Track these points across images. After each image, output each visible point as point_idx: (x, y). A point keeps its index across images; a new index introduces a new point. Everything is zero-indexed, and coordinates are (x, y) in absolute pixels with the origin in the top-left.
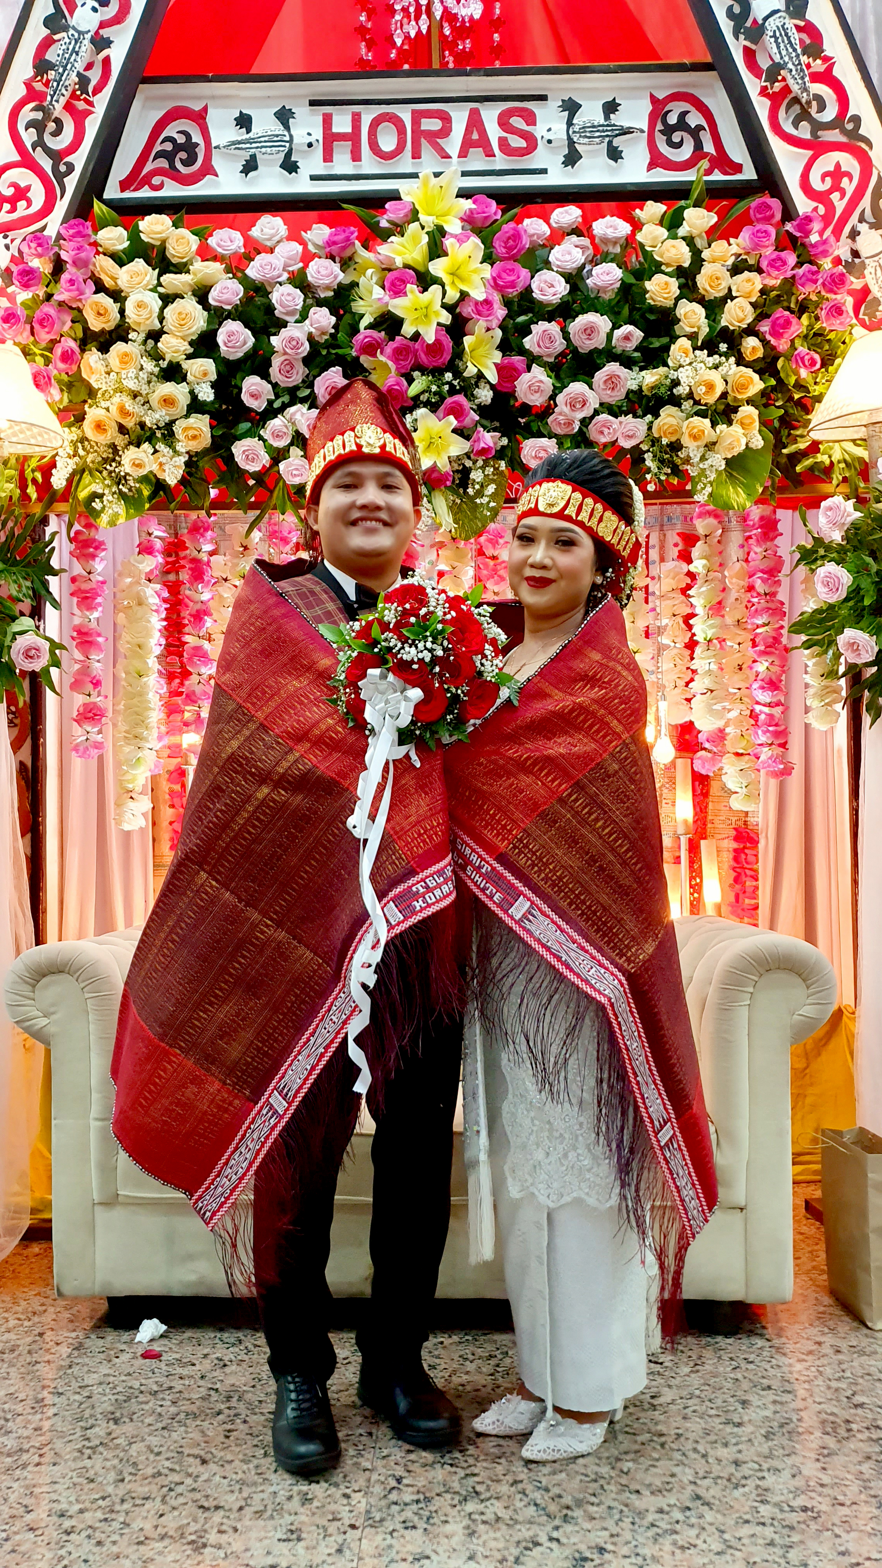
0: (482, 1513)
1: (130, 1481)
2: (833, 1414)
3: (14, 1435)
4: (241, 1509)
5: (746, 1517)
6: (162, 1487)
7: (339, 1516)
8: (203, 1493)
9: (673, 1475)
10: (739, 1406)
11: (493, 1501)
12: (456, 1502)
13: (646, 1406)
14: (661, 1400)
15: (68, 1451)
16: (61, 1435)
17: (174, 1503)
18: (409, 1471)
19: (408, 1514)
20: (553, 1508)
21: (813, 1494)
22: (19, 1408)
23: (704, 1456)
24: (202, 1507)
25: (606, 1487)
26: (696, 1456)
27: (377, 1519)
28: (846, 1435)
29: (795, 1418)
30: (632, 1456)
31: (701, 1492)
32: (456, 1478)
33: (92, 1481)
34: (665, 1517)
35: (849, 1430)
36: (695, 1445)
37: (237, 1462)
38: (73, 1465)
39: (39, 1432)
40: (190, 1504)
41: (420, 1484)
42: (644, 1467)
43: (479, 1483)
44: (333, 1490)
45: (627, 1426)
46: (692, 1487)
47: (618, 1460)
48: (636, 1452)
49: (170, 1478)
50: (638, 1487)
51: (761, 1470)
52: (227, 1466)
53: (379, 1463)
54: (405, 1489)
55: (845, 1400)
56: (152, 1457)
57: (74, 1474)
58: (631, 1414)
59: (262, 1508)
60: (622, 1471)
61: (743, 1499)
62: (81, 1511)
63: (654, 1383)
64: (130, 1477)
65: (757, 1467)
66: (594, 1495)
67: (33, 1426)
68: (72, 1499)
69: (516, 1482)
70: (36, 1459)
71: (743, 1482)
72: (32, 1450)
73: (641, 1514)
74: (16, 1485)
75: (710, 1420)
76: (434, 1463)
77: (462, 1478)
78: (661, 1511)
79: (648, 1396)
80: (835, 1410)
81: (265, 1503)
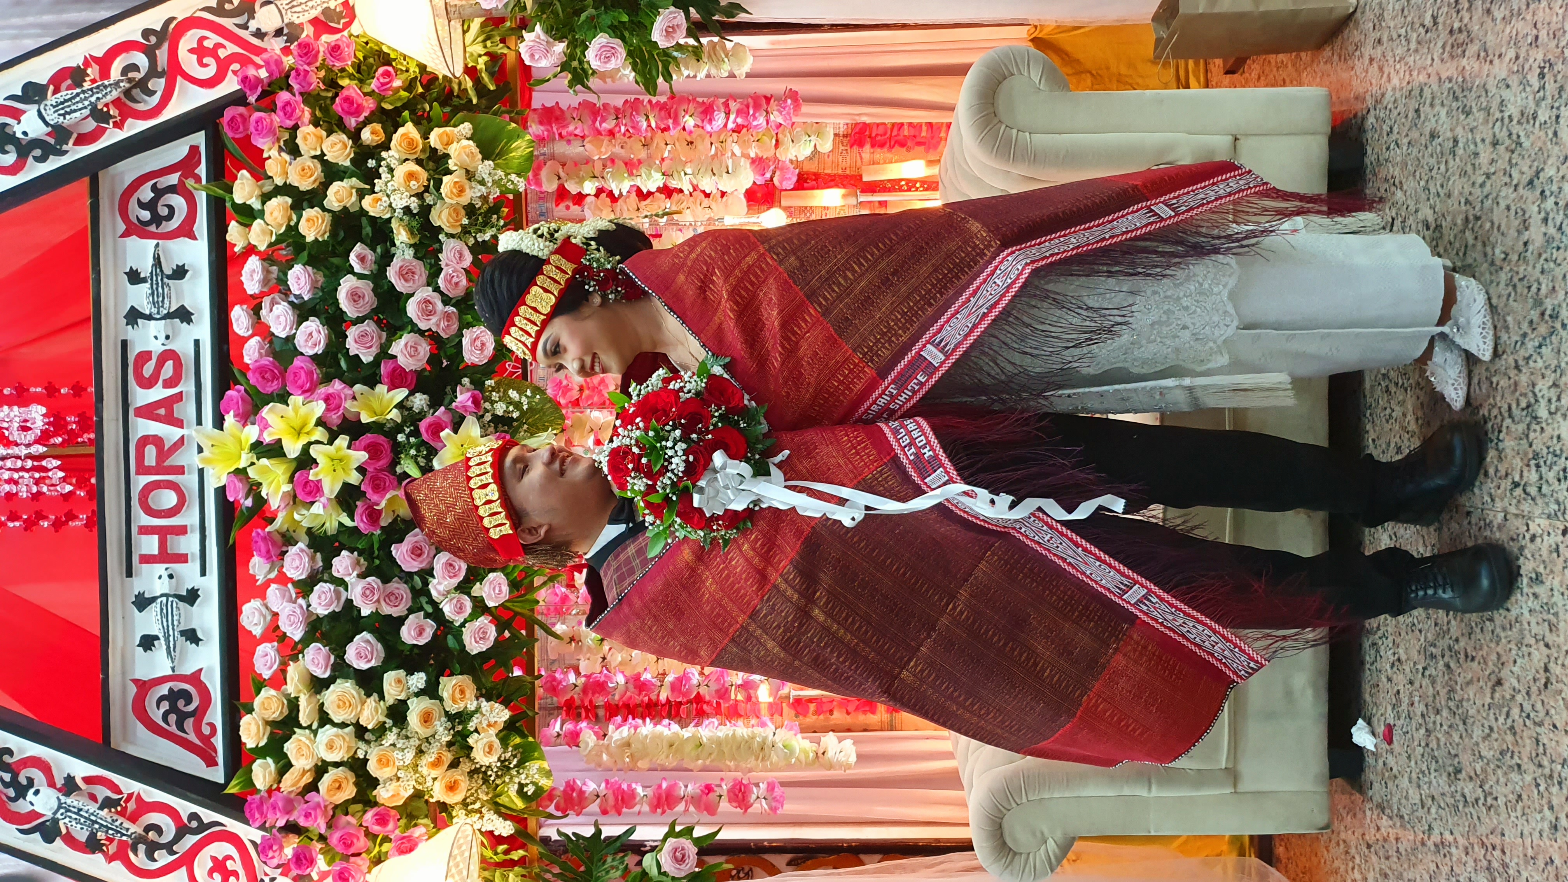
0: (1550, 401)
1: (1520, 758)
2: (1444, 47)
3: (1473, 875)
4: (1547, 646)
5: (1550, 135)
6: (1525, 725)
7: (1554, 546)
8: (1532, 683)
9: (1508, 208)
10: (1437, 141)
11: (1537, 390)
12: (1538, 428)
13: (1437, 234)
14: (1431, 219)
15: (1489, 821)
16: (1473, 828)
17: (1542, 714)
18: (1507, 475)
19: (1551, 476)
20: (1543, 329)
21: (1527, 67)
22: (1445, 870)
23: (1488, 176)
24: (1546, 686)
25: (1521, 276)
26: (1488, 184)
27: (1556, 507)
28: (1465, 33)
29: (1448, 85)
30: (1489, 250)
31: (1526, 179)
32: (1513, 427)
33: (1520, 796)
34: (1551, 216)
35: (1460, 30)
36: (1477, 185)
37: (1499, 649)
38: (1504, 815)
39: (1470, 850)
40: (1543, 697)
41: (1520, 464)
42: (1500, 238)
43: (1518, 405)
44: (1526, 552)
45: (1457, 254)
46: (1520, 188)
47: (1492, 263)
48: (1484, 244)
49: (1517, 717)
50: (1521, 243)
51: (1502, 119)
52: (1504, 659)
53: (1499, 505)
54: (1525, 479)
55: (1429, 34)
56: (1495, 736)
57: (1513, 814)
58: (1445, 250)
59: (1546, 624)
60: (1505, 259)
61: (1532, 137)
62: (1551, 808)
63: (1413, 227)
64: (1516, 757)
65: (1498, 124)
66: (1529, 288)
67: (1463, 856)
68: (1538, 817)
69: (1517, 367)
70: (1498, 853)
71: (1514, 137)
72: (1489, 857)
73: (1549, 240)
74: (1525, 874)
75: (1451, 170)
76: (1497, 449)
77: (1513, 421)
78: (1545, 220)
79: (1427, 233)
80: (1440, 44)
81: (1541, 621)
